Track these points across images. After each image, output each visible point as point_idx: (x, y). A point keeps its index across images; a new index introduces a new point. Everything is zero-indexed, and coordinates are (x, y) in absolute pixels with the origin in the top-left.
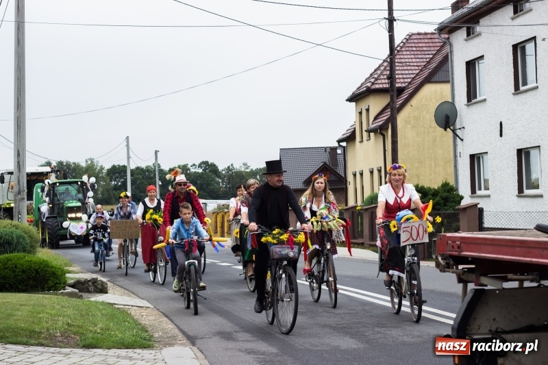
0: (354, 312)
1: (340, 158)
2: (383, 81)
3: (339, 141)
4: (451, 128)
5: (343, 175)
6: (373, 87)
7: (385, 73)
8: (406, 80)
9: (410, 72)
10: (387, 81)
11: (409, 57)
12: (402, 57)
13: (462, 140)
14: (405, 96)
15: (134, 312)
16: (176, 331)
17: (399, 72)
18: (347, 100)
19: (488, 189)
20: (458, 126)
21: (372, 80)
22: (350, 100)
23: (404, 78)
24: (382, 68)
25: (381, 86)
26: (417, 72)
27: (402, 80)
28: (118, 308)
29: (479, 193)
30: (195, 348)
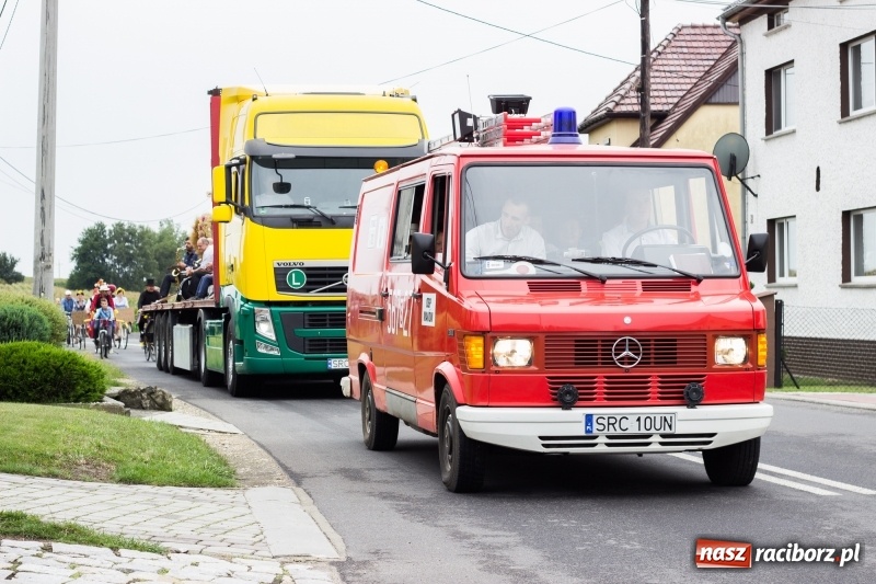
2: (632, 101)
4: (740, 176)
6: (618, 109)
8: (670, 100)
9: (678, 87)
11: (677, 62)
12: (665, 62)
13: (756, 196)
14: (667, 124)
15: (212, 440)
16: (275, 466)
17: (660, 87)
19: (795, 275)
20: (750, 171)
21: (617, 99)
22: (581, 130)
23: (667, 97)
24: (633, 79)
25: (630, 108)
26: (689, 87)
27: (664, 100)
28: (186, 434)
29: (780, 281)
30: (300, 490)
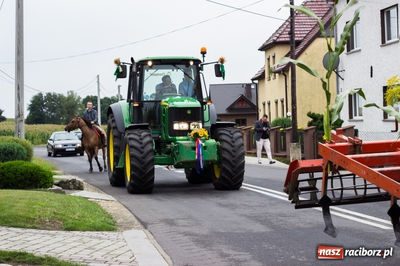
0: (263, 205)
1: (254, 92)
2: (286, 36)
3: (253, 80)
4: (335, 70)
5: (256, 104)
6: (278, 40)
7: (287, 30)
8: (302, 35)
9: (305, 29)
10: (288, 36)
11: (304, 18)
12: (299, 18)
13: (343, 79)
14: (301, 47)
15: (103, 204)
16: (134, 218)
17: (297, 29)
18: (259, 50)
19: (362, 115)
20: (340, 69)
21: (278, 35)
22: (261, 49)
23: (301, 34)
24: (285, 26)
25: (284, 39)
26: (311, 29)
27: (299, 35)
28: (91, 201)
29: (355, 118)
30: (147, 231)
